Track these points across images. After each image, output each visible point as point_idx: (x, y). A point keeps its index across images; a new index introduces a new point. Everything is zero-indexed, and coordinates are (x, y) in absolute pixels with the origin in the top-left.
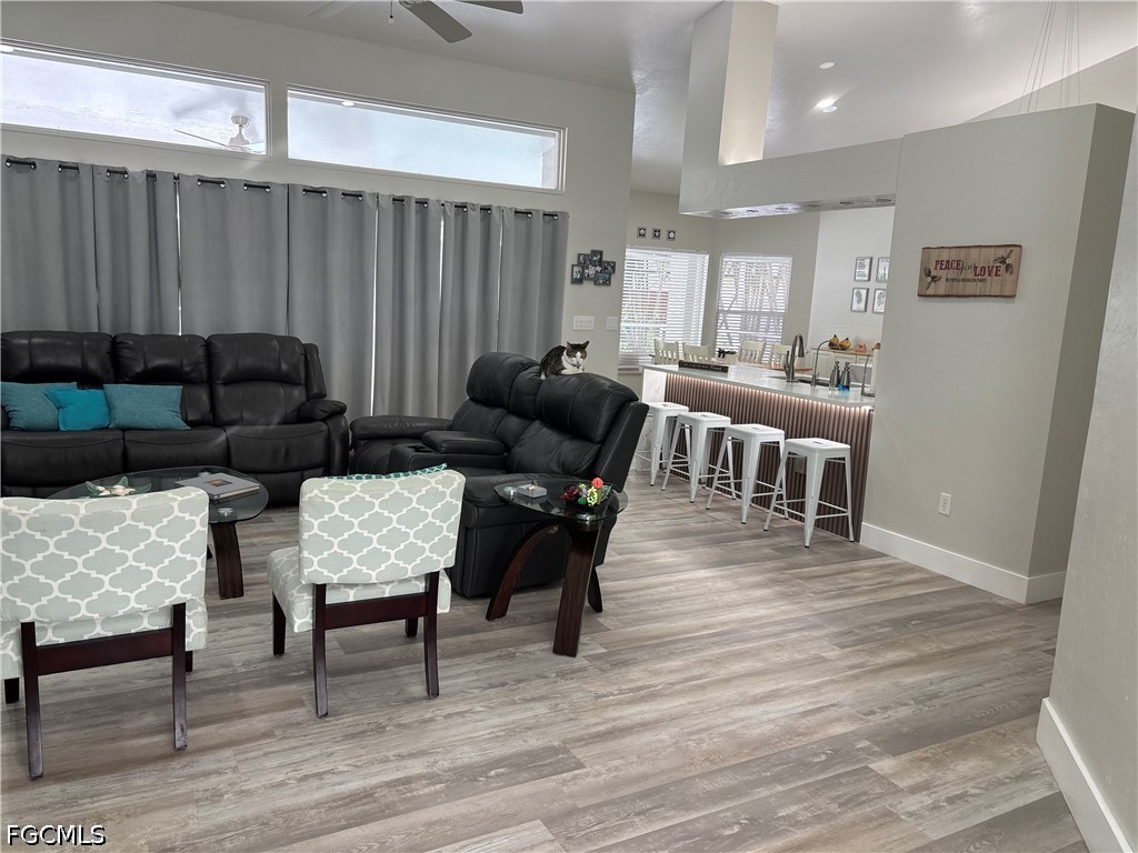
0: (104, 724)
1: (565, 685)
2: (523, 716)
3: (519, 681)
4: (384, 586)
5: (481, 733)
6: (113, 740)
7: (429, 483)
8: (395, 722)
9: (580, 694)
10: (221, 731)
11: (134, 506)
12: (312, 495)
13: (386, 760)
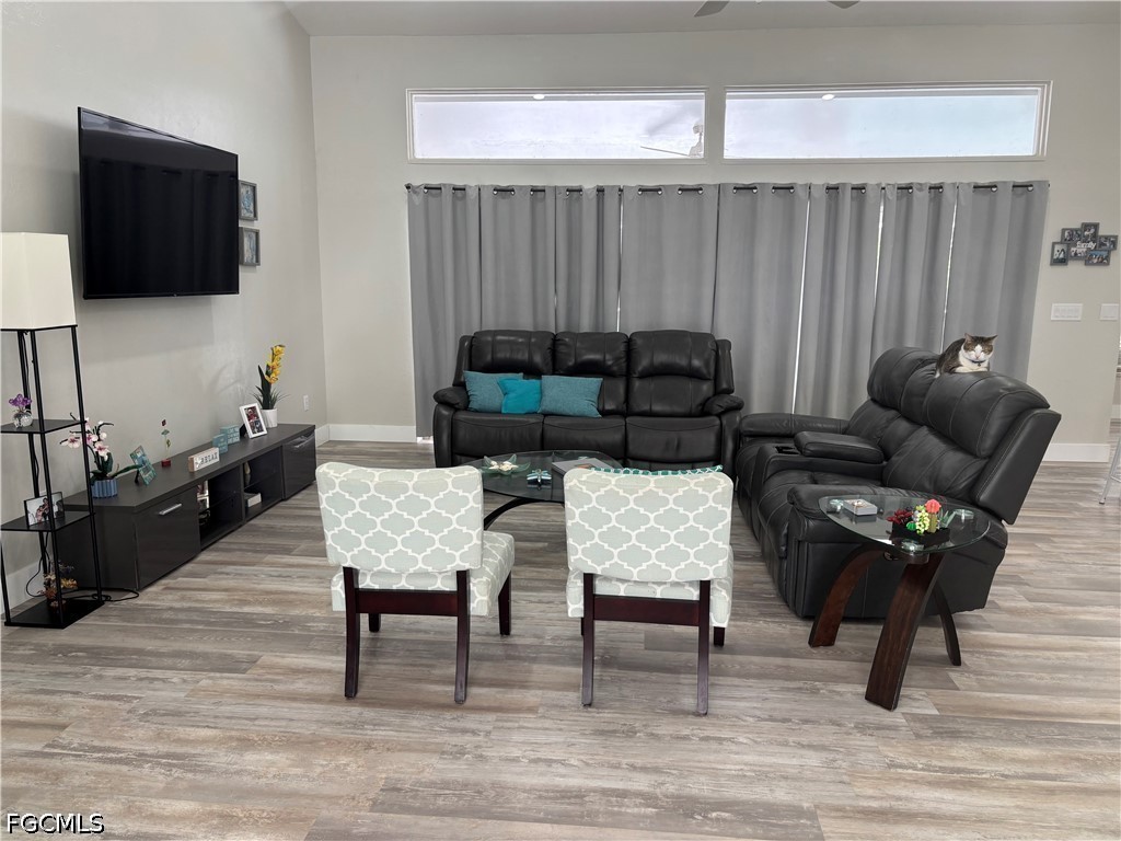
0: (422, 665)
1: (858, 740)
2: (787, 762)
3: (806, 721)
4: (655, 586)
5: (728, 767)
6: (419, 680)
7: (688, 484)
8: (649, 730)
9: (871, 756)
10: (498, 696)
11: (415, 479)
12: (572, 484)
13: (617, 767)
